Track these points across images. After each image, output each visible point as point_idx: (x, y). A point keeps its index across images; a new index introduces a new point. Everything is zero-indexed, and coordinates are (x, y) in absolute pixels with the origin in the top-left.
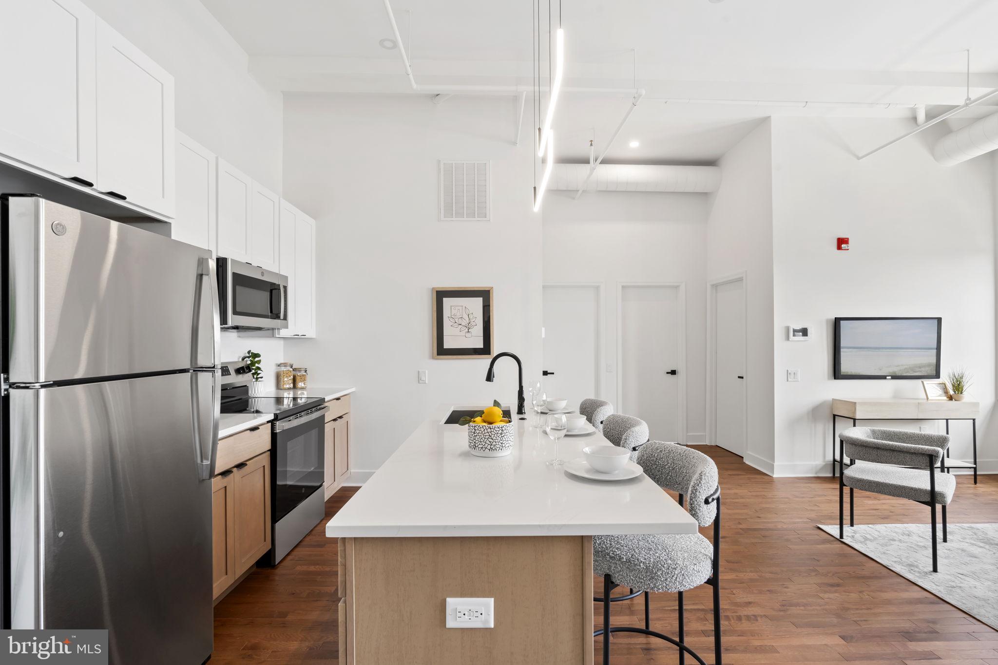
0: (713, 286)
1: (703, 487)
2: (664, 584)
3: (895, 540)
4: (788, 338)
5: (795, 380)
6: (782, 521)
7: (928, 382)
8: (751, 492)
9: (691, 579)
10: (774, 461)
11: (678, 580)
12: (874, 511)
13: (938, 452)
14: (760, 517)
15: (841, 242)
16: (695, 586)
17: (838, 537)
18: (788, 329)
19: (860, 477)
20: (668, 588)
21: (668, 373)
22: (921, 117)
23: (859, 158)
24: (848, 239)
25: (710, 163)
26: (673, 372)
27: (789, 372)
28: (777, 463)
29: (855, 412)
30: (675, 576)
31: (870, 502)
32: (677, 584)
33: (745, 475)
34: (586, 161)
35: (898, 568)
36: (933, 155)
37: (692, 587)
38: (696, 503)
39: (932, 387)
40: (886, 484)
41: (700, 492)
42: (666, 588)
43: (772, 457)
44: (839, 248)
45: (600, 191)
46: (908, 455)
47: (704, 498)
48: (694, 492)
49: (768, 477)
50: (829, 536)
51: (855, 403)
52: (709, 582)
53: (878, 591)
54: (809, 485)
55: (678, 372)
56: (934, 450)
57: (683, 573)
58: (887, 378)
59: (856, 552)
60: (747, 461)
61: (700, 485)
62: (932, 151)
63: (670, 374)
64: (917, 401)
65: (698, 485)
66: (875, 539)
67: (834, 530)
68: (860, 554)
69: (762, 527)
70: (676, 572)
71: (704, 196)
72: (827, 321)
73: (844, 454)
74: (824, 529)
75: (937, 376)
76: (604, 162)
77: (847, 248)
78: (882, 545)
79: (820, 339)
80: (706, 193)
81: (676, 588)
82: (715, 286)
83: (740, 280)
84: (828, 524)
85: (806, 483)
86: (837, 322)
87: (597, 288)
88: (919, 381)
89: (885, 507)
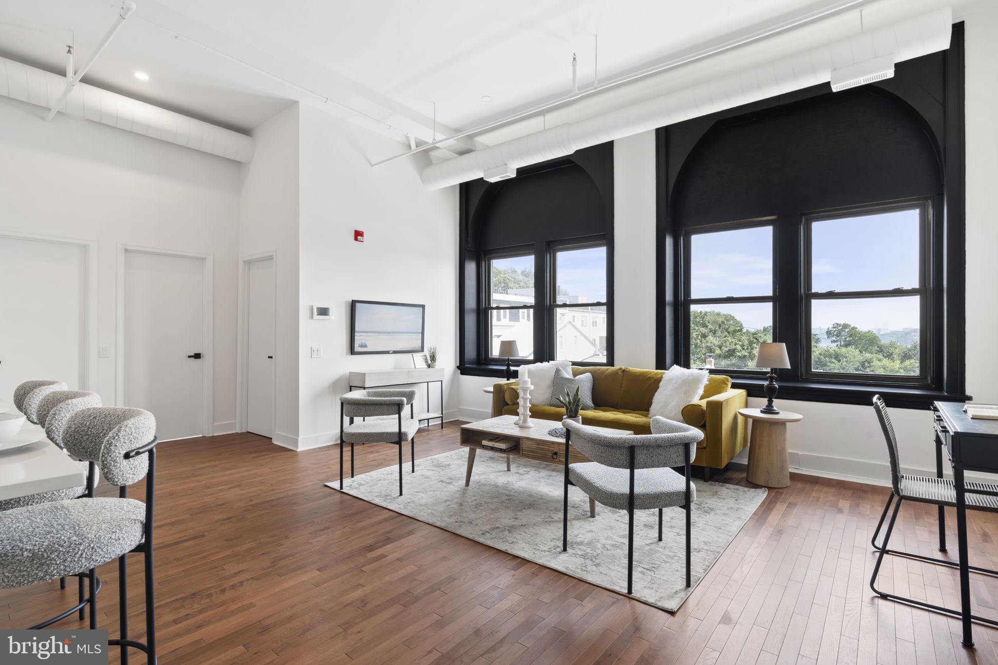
0: (245, 262)
1: (122, 440)
2: (62, 567)
3: (380, 480)
4: (312, 317)
5: (318, 356)
6: (294, 488)
7: (416, 355)
8: (271, 469)
9: (105, 550)
10: (298, 436)
11: (84, 556)
12: (373, 462)
13: (402, 401)
14: (273, 490)
15: (358, 234)
16: (113, 557)
17: (339, 489)
18: (312, 308)
19: (354, 432)
20: (69, 570)
21: (189, 357)
22: (413, 146)
23: (372, 165)
24: (363, 232)
25: (244, 131)
26: (197, 356)
27: (313, 349)
28: (301, 437)
29: (364, 382)
30: (80, 553)
31: (372, 456)
32: (83, 560)
33: (270, 454)
34: (62, 73)
35: (377, 501)
36: (421, 178)
37: (107, 560)
38: (109, 458)
39: (419, 358)
40: (371, 433)
41: (116, 446)
42: (66, 571)
43: (296, 432)
44: (356, 239)
45: (88, 120)
46: (385, 407)
47: (124, 452)
48: (108, 446)
49: (293, 452)
50: (332, 490)
51: (365, 374)
52: (138, 549)
53: (358, 522)
54: (328, 452)
55: (203, 356)
56: (401, 400)
57: (92, 545)
58: (392, 352)
59: (349, 497)
60: (276, 442)
61: (116, 438)
62: (420, 174)
63: (193, 358)
64: (407, 370)
65: (114, 438)
66: (367, 483)
67: (336, 485)
68: (353, 498)
69: (273, 498)
70: (81, 548)
71: (238, 165)
72: (346, 302)
73: (344, 415)
74: (329, 486)
75: (422, 350)
76: (86, 80)
77: (362, 240)
78: (370, 487)
79: (339, 317)
80: (240, 162)
81: (81, 567)
82: (248, 263)
83: (270, 258)
84: (331, 481)
85: (326, 451)
86: (353, 304)
87: (85, 248)
88: (411, 354)
89: (381, 457)
